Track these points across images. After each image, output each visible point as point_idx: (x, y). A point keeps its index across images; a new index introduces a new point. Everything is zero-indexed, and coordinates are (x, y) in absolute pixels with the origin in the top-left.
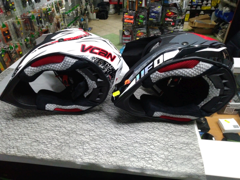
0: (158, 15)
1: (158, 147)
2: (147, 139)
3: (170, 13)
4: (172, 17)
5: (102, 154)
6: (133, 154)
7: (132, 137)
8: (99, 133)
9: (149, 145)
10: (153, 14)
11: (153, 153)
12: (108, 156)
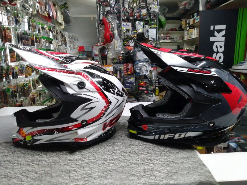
0: (132, 85)
1: (158, 164)
2: (143, 160)
3: (142, 83)
4: (144, 86)
5: (95, 179)
6: (131, 173)
7: (127, 160)
8: (87, 161)
9: (148, 164)
10: (127, 85)
11: (154, 170)
12: (101, 179)
